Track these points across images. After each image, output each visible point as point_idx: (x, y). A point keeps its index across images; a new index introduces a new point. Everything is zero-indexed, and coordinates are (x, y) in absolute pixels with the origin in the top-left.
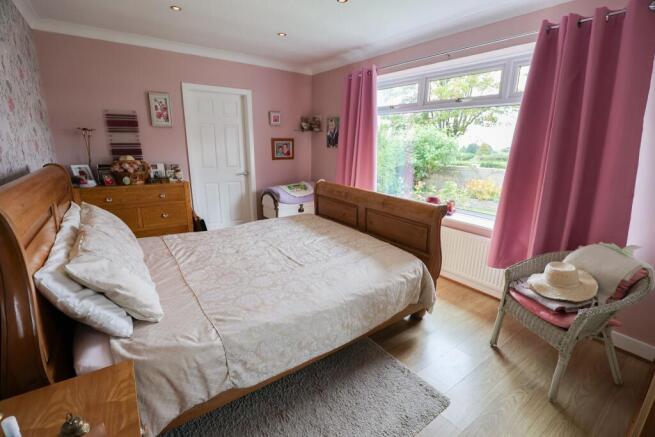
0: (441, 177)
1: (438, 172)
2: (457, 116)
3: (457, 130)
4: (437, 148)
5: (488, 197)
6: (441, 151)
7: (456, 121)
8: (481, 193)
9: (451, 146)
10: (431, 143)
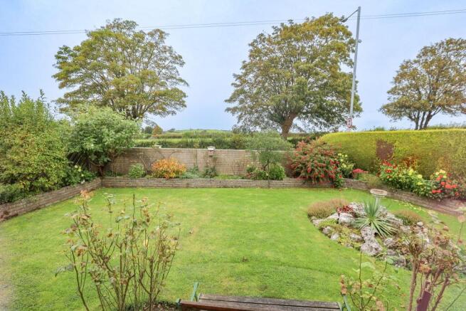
0: (127, 159)
1: (123, 155)
2: (134, 104)
3: (135, 115)
4: (117, 131)
5: (174, 175)
6: (123, 134)
7: (134, 108)
8: (167, 172)
9: (132, 129)
10: (109, 126)
